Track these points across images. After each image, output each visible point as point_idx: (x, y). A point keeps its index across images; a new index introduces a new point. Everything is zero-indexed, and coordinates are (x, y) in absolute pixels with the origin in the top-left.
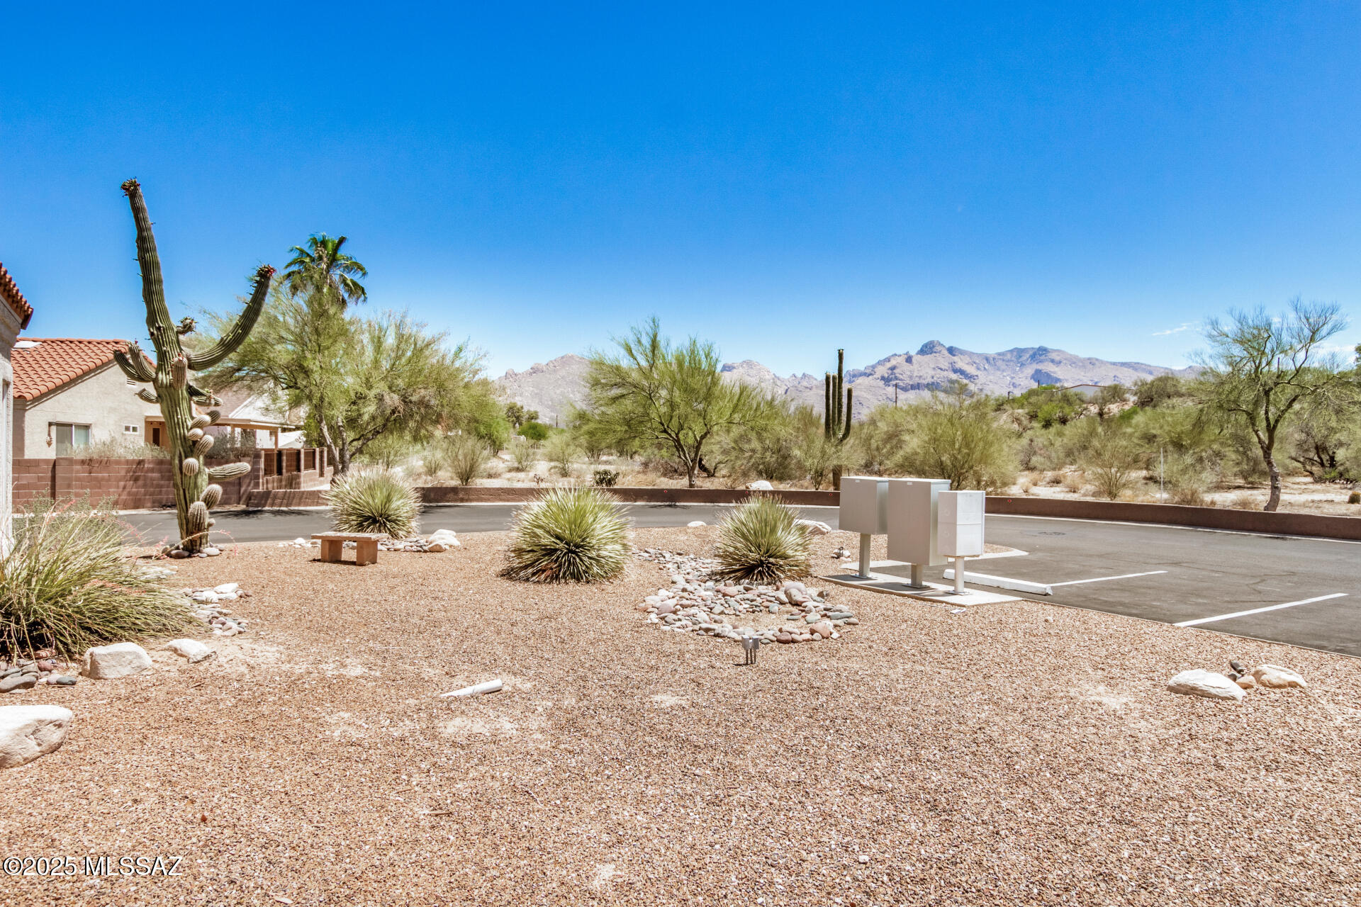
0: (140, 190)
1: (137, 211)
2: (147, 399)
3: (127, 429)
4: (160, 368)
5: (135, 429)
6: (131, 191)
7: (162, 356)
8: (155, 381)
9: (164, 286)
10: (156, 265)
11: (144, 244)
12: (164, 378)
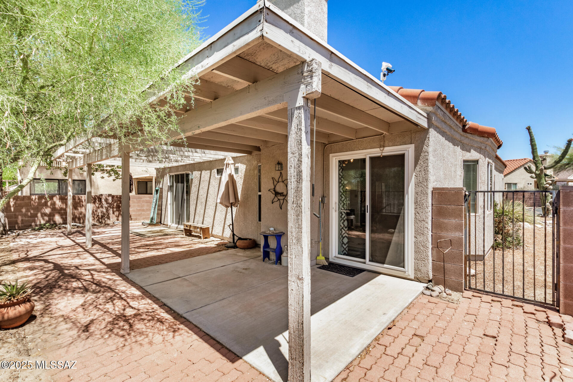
0: (531, 128)
1: (530, 133)
2: (533, 178)
3: (528, 184)
4: (536, 170)
5: (531, 184)
6: (529, 129)
7: (537, 167)
8: (535, 173)
9: (538, 150)
10: (535, 145)
11: (532, 140)
12: (537, 172)
